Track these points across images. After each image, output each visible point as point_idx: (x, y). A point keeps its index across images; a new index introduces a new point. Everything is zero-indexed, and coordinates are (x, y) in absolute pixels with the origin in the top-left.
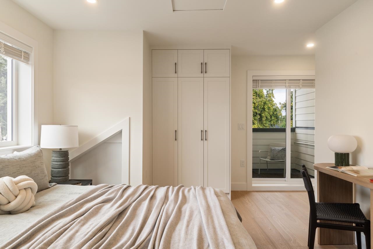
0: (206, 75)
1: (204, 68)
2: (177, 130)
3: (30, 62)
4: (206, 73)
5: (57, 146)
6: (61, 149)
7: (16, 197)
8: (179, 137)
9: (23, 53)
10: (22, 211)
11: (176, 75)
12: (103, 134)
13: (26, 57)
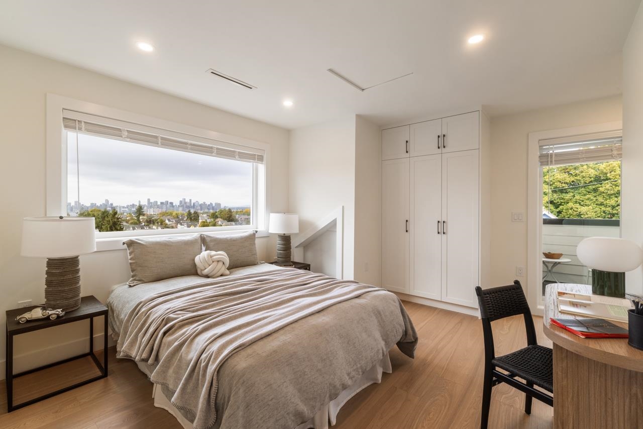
0: (444, 150)
1: (442, 141)
2: (408, 220)
3: (264, 162)
4: (444, 147)
5: (281, 232)
6: (284, 234)
7: (210, 265)
8: (411, 227)
9: (256, 157)
10: (214, 276)
11: (408, 155)
12: (322, 223)
13: (260, 159)
